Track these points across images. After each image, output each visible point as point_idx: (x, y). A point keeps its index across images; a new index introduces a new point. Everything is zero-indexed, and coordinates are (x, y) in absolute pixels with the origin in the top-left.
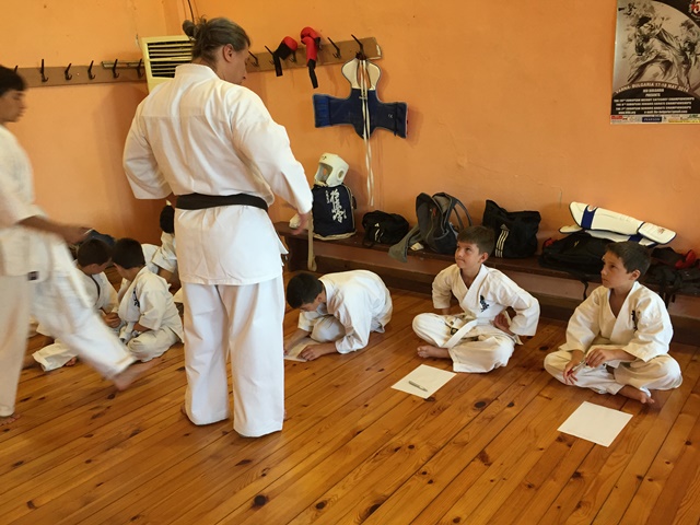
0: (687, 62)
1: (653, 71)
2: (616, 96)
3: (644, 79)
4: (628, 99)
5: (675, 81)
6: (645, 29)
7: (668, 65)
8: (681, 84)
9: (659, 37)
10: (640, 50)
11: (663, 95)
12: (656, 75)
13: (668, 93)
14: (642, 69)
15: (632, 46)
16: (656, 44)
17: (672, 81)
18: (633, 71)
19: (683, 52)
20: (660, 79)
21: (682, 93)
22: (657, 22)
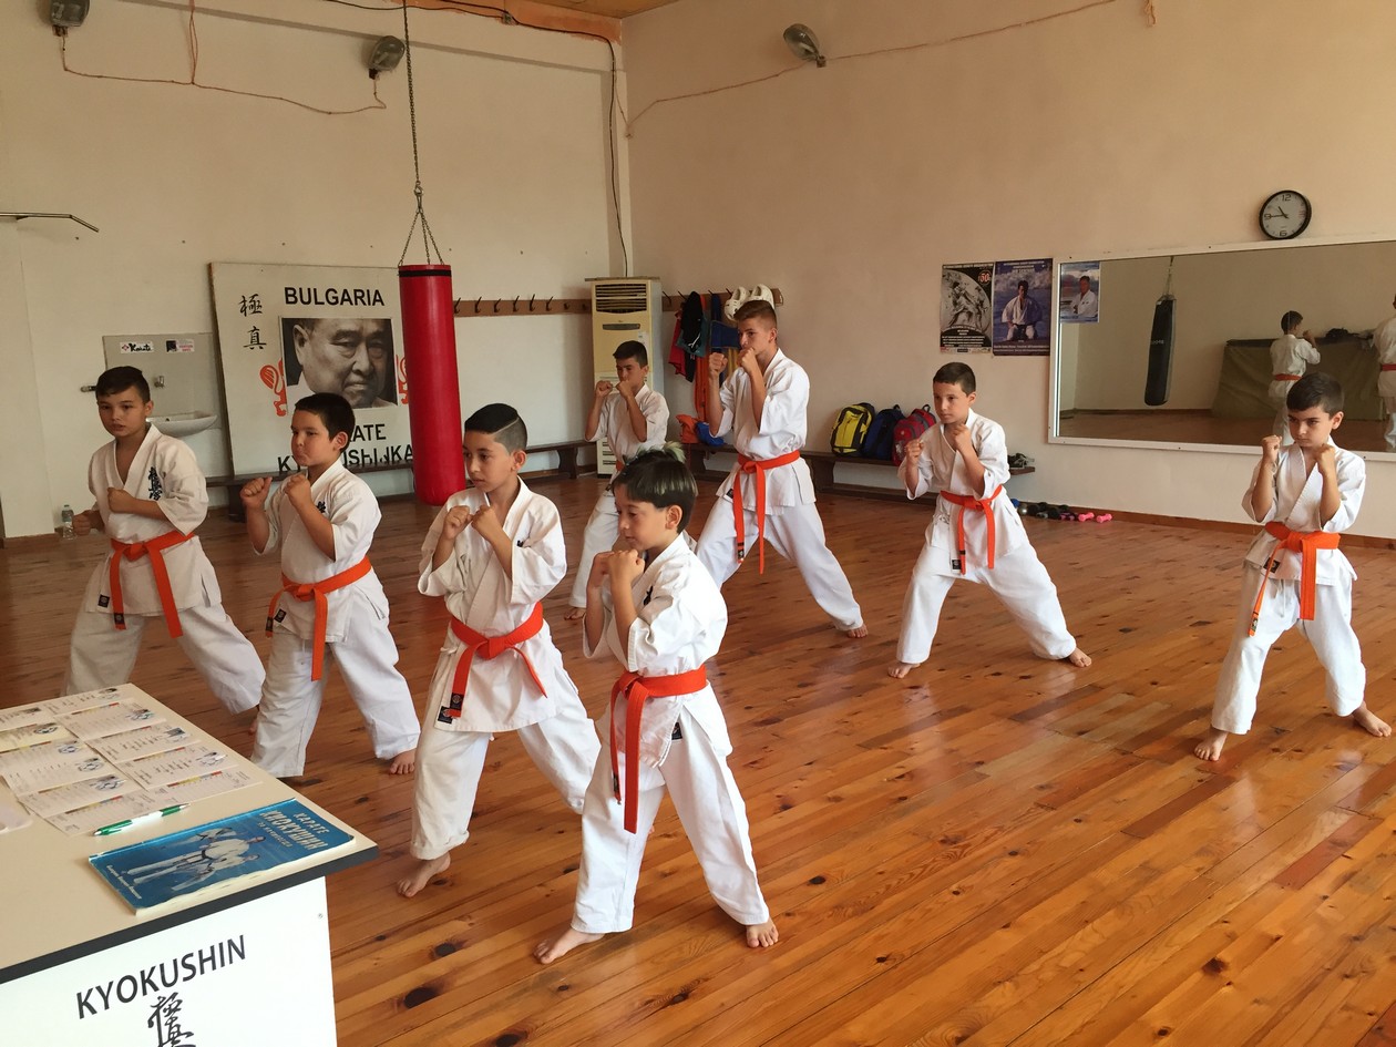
0: (979, 313)
1: (963, 317)
2: (942, 334)
3: (959, 322)
4: (949, 337)
6: (956, 289)
7: (970, 314)
8: (977, 327)
9: (964, 295)
10: (955, 303)
12: (964, 321)
13: (972, 333)
14: (957, 315)
15: (951, 299)
16: (962, 299)
17: (973, 325)
18: (951, 318)
19: (977, 306)
20: (966, 323)
21: (978, 334)
22: (963, 286)
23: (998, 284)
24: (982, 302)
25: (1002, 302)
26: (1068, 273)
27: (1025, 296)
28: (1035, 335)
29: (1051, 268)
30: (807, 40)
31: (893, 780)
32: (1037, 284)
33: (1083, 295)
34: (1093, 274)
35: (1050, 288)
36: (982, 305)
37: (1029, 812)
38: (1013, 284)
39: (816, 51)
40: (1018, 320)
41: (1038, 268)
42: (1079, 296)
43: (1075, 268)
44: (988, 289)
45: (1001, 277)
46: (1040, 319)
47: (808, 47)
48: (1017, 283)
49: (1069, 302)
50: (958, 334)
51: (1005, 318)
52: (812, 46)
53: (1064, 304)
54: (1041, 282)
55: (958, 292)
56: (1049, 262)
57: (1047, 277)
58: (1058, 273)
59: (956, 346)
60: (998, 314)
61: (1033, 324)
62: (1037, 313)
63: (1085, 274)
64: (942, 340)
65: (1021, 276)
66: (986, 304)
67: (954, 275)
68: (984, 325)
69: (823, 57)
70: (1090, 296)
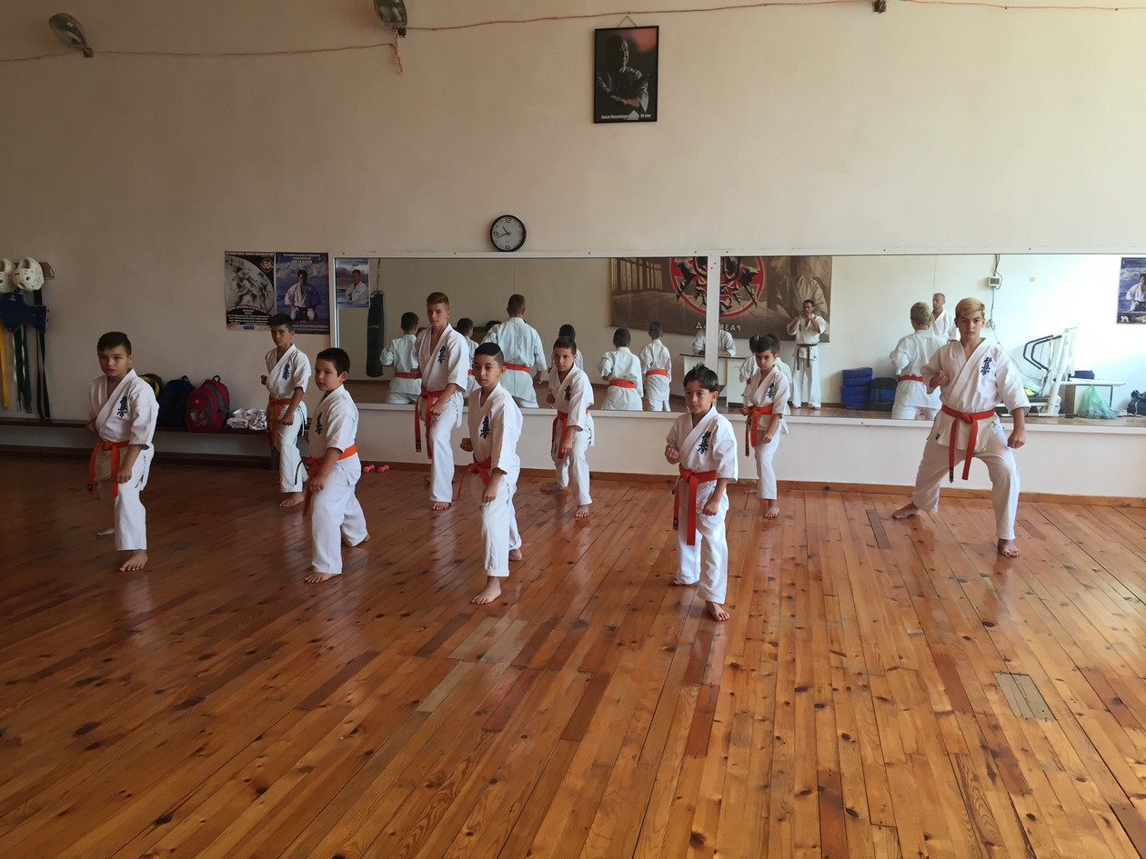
0: (263, 295)
1: (247, 298)
3: (242, 303)
4: (235, 315)
5: (259, 306)
6: (240, 274)
8: (262, 308)
9: (248, 280)
10: (239, 286)
11: (253, 314)
12: (249, 302)
14: (242, 296)
15: (235, 283)
16: (246, 283)
17: (257, 305)
18: (236, 299)
19: (261, 290)
20: (251, 304)
21: (263, 314)
22: (246, 271)
23: (280, 272)
24: (265, 287)
25: (284, 287)
26: (341, 266)
27: (304, 283)
28: (316, 317)
29: (327, 261)
30: (74, 30)
31: (349, 736)
32: (315, 274)
33: (356, 285)
34: (363, 268)
35: (327, 277)
36: (265, 289)
37: (482, 739)
38: (293, 272)
39: (84, 42)
40: (300, 303)
41: (315, 260)
42: (353, 285)
43: (346, 263)
44: (270, 276)
45: (280, 266)
46: (319, 303)
47: (74, 36)
48: (297, 272)
49: (344, 291)
50: (243, 313)
51: (287, 301)
52: (80, 36)
53: (340, 292)
54: (318, 273)
55: (241, 276)
56: (325, 257)
57: (324, 268)
58: (333, 266)
59: (242, 323)
60: (281, 298)
61: (314, 308)
62: (317, 297)
63: (356, 268)
64: (228, 318)
65: (301, 266)
66: (269, 287)
67: (237, 261)
68: (268, 306)
69: (90, 49)
70: (361, 286)
